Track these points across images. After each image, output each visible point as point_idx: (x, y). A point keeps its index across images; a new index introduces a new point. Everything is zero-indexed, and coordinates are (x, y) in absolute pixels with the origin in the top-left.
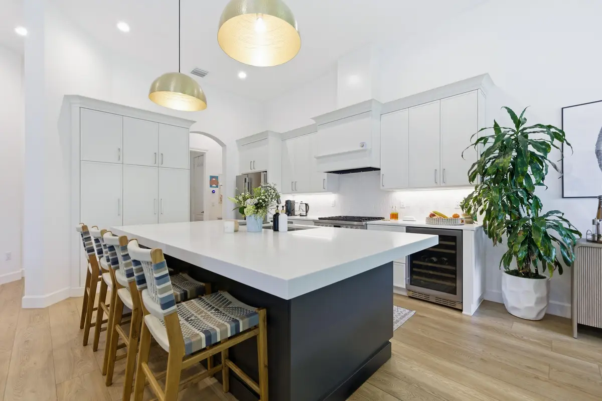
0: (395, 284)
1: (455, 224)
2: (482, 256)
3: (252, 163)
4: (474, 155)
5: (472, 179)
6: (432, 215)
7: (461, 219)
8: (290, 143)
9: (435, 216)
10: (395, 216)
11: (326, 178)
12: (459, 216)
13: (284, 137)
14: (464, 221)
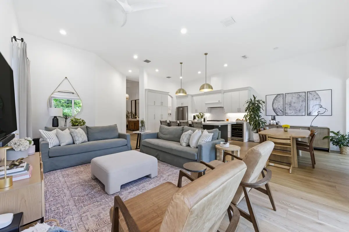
0: (228, 137)
1: (242, 121)
2: (248, 129)
3: (182, 104)
4: (246, 106)
5: (246, 111)
6: (237, 120)
7: (244, 120)
8: (195, 98)
10: (228, 120)
11: (208, 109)
13: (192, 96)
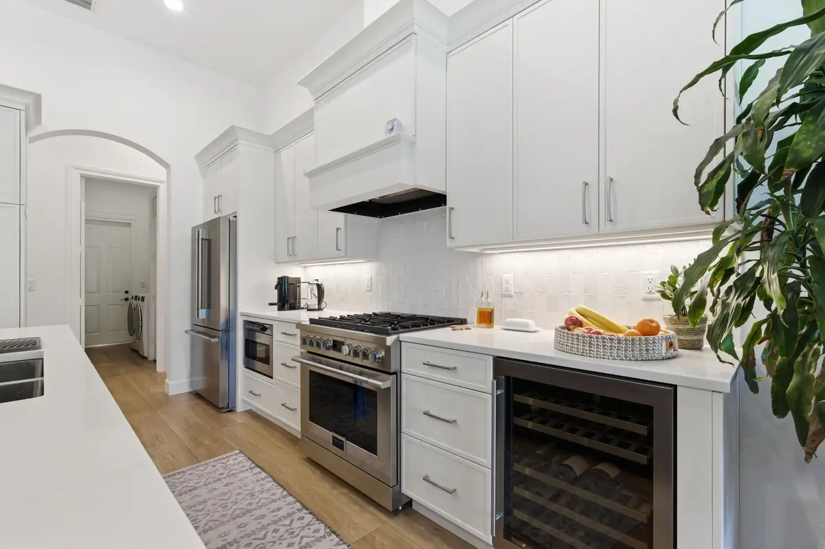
1: (645, 356)
3: (217, 200)
5: (708, 198)
6: (573, 323)
7: (667, 338)
9: (580, 324)
10: (487, 316)
11: (342, 226)
12: (657, 329)
14: (676, 344)
